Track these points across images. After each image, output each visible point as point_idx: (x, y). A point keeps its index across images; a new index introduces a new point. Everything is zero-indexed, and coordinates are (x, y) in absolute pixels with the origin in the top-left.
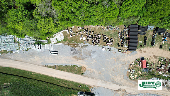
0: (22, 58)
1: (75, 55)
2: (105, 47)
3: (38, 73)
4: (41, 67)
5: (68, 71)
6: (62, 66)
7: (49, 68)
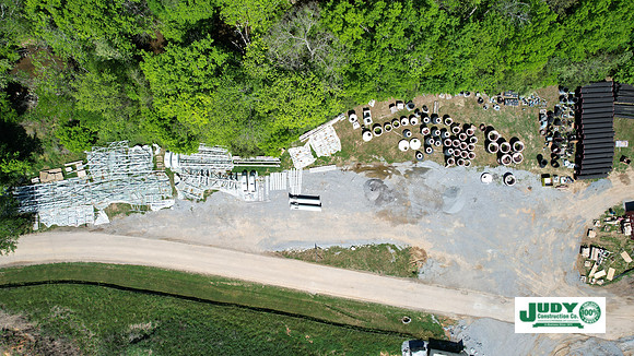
0: (185, 230)
1: (385, 206)
2: (492, 170)
3: (249, 282)
4: (258, 257)
5: (361, 267)
6: (337, 249)
7: (289, 260)
